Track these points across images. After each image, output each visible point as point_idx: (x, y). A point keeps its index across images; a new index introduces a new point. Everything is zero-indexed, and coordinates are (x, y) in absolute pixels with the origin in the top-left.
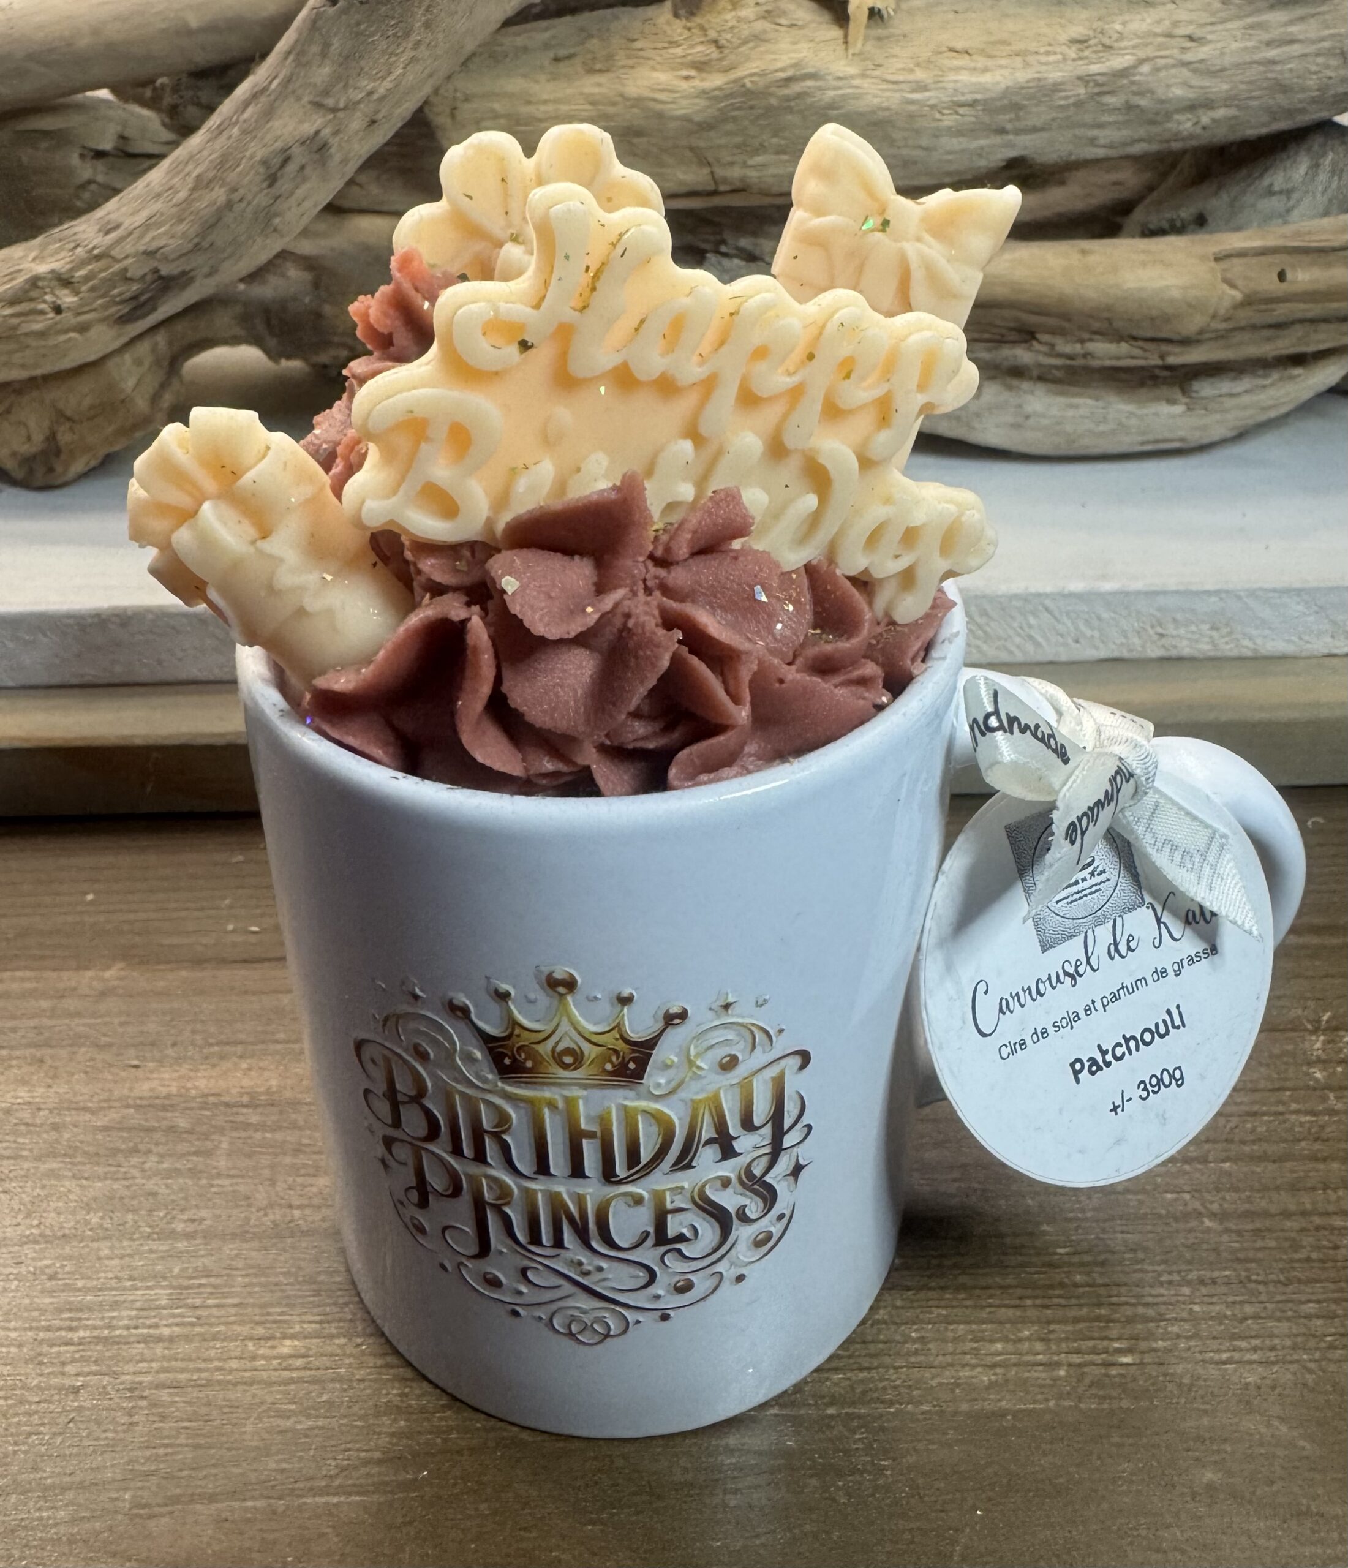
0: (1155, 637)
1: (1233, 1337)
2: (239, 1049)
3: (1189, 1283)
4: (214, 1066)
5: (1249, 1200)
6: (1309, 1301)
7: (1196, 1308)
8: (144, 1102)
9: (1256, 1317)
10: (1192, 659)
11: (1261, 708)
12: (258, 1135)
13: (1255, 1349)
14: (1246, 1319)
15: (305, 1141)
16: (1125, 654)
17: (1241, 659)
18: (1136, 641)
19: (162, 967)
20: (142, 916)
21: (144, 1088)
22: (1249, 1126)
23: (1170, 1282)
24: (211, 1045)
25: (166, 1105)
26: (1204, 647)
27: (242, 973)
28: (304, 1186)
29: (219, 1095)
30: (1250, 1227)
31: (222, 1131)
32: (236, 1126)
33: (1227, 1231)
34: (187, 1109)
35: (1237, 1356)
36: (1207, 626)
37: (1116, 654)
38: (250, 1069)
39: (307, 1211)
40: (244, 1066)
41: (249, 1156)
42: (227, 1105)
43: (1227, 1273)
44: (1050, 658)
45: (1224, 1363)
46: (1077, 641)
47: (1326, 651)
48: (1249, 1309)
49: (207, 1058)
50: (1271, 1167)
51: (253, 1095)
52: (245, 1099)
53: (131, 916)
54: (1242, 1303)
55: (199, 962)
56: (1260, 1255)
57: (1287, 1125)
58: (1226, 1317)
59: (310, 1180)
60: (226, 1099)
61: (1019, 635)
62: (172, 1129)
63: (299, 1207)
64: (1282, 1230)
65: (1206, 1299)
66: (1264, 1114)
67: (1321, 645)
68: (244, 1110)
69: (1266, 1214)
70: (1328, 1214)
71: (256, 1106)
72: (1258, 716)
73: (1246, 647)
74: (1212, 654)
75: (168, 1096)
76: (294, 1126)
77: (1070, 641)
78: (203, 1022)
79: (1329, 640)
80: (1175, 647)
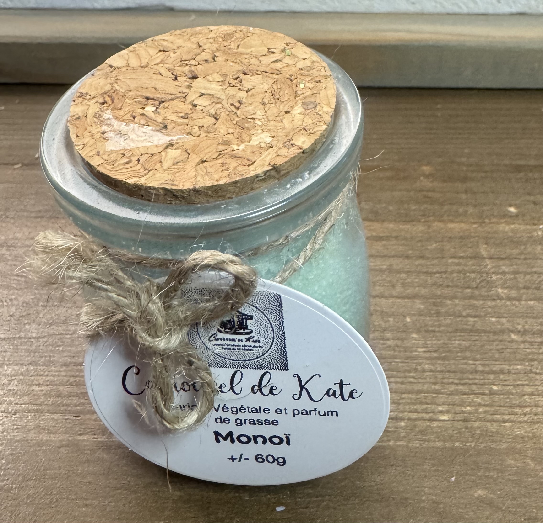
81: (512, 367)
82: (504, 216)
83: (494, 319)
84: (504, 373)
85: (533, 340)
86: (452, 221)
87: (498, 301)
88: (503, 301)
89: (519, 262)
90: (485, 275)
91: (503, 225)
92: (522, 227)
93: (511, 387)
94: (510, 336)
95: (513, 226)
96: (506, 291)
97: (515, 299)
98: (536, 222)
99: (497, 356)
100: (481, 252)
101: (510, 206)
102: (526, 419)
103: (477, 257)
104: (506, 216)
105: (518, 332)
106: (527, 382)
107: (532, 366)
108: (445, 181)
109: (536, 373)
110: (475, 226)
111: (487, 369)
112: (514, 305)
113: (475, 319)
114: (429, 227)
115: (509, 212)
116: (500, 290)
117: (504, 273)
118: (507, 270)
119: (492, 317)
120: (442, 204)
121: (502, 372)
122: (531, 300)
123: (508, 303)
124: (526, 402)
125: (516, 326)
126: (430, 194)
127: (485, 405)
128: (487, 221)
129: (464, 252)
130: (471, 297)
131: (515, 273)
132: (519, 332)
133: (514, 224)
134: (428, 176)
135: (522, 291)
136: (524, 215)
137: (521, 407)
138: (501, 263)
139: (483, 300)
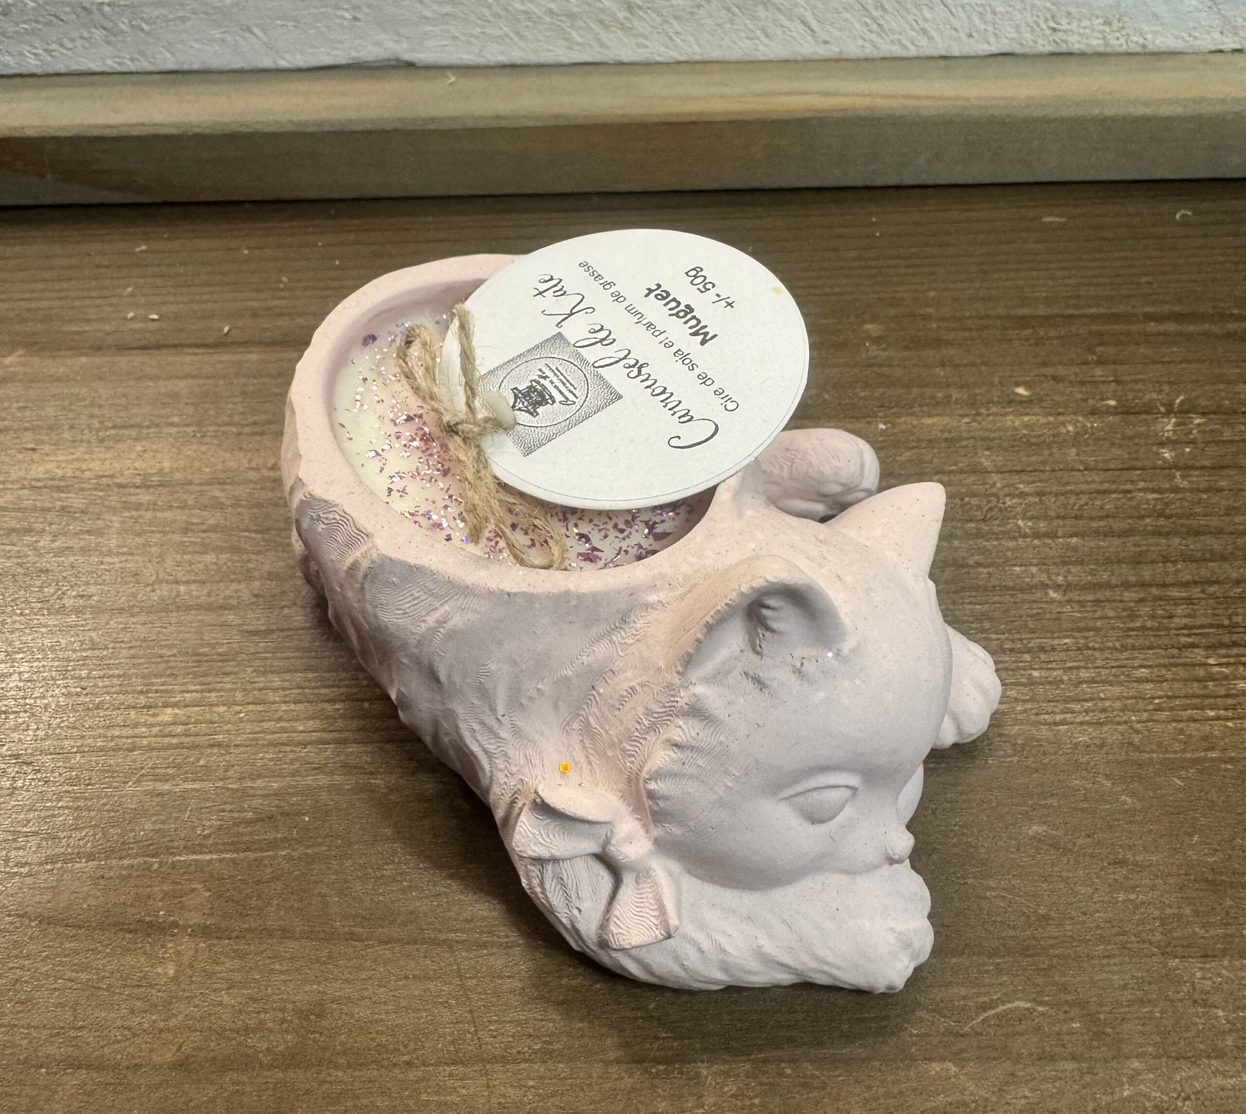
0: (1048, 32)
1: (1066, 701)
2: (133, 432)
3: (1029, 651)
4: (108, 448)
5: (1092, 573)
6: (1141, 666)
7: (1036, 674)
8: (40, 484)
9: (1093, 681)
10: (1082, 55)
11: (1146, 104)
12: (149, 515)
13: (1087, 712)
14: (1081, 683)
15: (195, 520)
16: (1017, 48)
17: (1128, 54)
18: (1028, 36)
19: (63, 353)
20: (46, 304)
21: (39, 471)
22: (1098, 503)
23: (1012, 650)
24: (107, 429)
25: (61, 486)
26: (1095, 43)
27: (137, 359)
28: (191, 564)
29: (112, 476)
30: (1090, 597)
31: (113, 510)
32: (127, 506)
33: (1070, 601)
34: (83, 489)
35: (1069, 716)
36: (1101, 21)
37: (1007, 49)
38: (144, 451)
39: (193, 587)
40: (139, 448)
41: (139, 535)
42: (120, 486)
43: (1067, 641)
44: (943, 53)
45: (1056, 724)
46: (971, 36)
47: (1213, 48)
48: (1084, 674)
49: (102, 441)
50: (1116, 541)
51: (146, 476)
52: (138, 480)
53: (34, 305)
54: (1078, 668)
55: (97, 348)
56: (1099, 624)
57: (1134, 503)
58: (1061, 681)
59: (197, 557)
60: (120, 480)
61: (913, 29)
62: (65, 510)
63: (187, 582)
64: (1121, 601)
65: (1044, 665)
66: (1114, 492)
67: (1208, 41)
68: (138, 491)
69: (1108, 586)
70: (1165, 585)
71: (149, 487)
72: (1141, 111)
73: (1135, 42)
74: (1101, 49)
75: (62, 478)
76: (184, 507)
77: (963, 36)
78: (100, 406)
79: (1217, 35)
80: (1065, 42)
81: (1057, 641)
82: (1010, 402)
83: (1017, 569)
84: (1045, 652)
85: (1082, 598)
86: (929, 415)
87: (1021, 540)
88: (1029, 540)
89: (1043, 476)
90: (994, 499)
91: (1010, 417)
92: (1042, 420)
93: (1060, 672)
94: (1047, 594)
95: (1026, 419)
96: (1030, 524)
97: (1046, 535)
98: (1061, 410)
99: (1031, 624)
100: (981, 464)
101: (1017, 385)
102: (1087, 718)
103: (976, 470)
104: (1012, 401)
105: (1057, 587)
106: (1082, 664)
107: (1087, 638)
108: (907, 348)
109: (1094, 649)
110: (966, 420)
111: (1019, 645)
112: (1046, 545)
113: (990, 570)
114: (894, 425)
115: (1017, 394)
116: (1020, 523)
117: (1023, 495)
118: (1027, 490)
119: (1015, 565)
120: (907, 386)
121: (1042, 649)
122: (1071, 536)
123: (1036, 542)
124: (1085, 693)
125: (1054, 578)
126: (886, 370)
127: (1024, 701)
128: (984, 411)
129: (956, 463)
130: (979, 535)
131: (1040, 494)
132: (1059, 586)
133: (1027, 414)
134: (877, 340)
135: (1055, 523)
136: (1041, 401)
137: (1079, 701)
138: (1016, 478)
139: (997, 539)
